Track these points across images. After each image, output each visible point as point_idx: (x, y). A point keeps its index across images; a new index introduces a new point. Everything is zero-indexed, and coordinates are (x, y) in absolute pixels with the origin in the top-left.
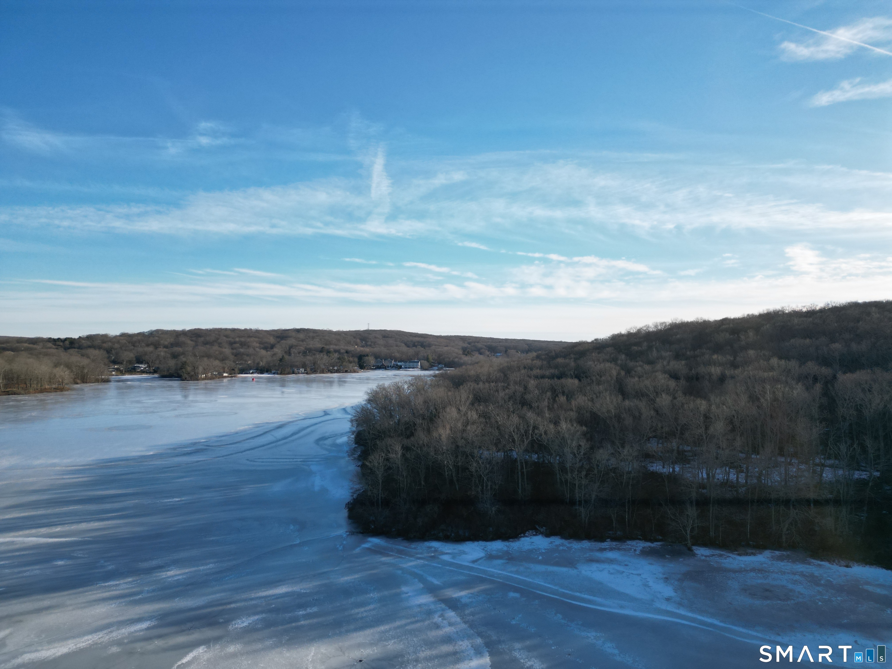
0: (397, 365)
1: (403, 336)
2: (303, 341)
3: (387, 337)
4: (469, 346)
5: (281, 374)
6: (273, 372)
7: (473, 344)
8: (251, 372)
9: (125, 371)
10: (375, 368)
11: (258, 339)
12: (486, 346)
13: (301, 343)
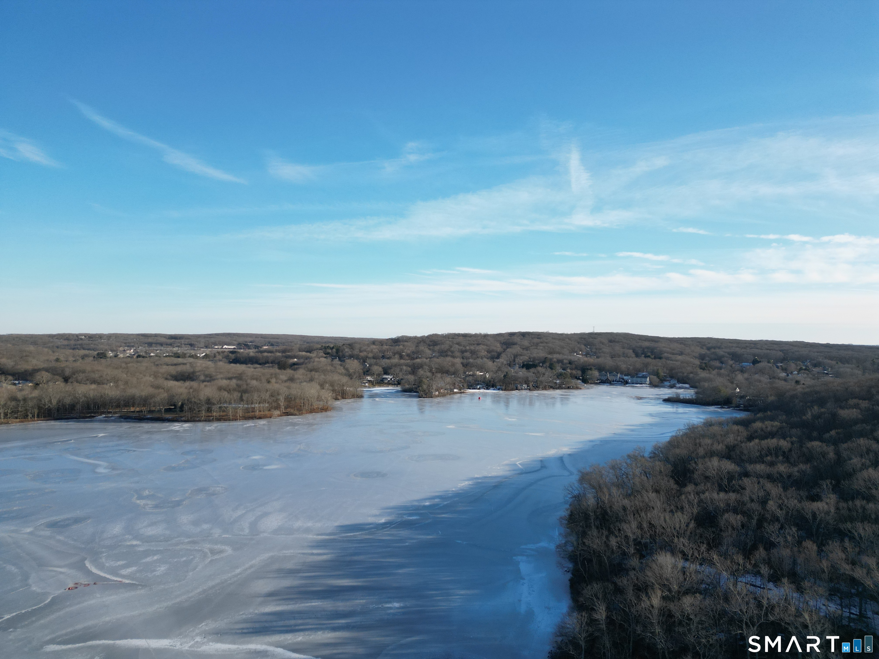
0: (623, 379)
1: (631, 340)
2: (527, 349)
3: (614, 341)
5: (505, 390)
6: (498, 387)
7: (713, 350)
8: (478, 387)
9: (376, 383)
10: (600, 382)
11: (486, 347)
12: (729, 353)
13: (525, 352)
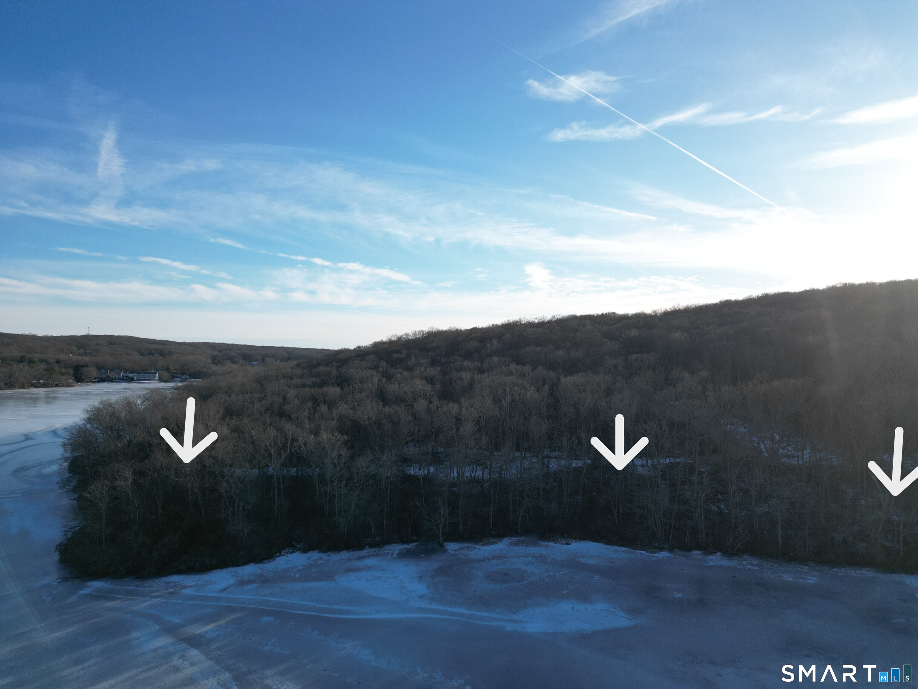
0: (128, 377)
4: (220, 354)
7: (224, 353)
10: (98, 381)
12: (239, 354)
